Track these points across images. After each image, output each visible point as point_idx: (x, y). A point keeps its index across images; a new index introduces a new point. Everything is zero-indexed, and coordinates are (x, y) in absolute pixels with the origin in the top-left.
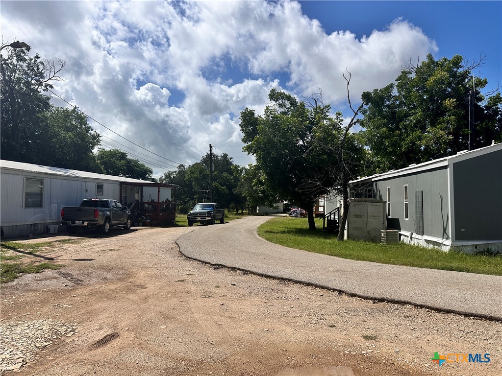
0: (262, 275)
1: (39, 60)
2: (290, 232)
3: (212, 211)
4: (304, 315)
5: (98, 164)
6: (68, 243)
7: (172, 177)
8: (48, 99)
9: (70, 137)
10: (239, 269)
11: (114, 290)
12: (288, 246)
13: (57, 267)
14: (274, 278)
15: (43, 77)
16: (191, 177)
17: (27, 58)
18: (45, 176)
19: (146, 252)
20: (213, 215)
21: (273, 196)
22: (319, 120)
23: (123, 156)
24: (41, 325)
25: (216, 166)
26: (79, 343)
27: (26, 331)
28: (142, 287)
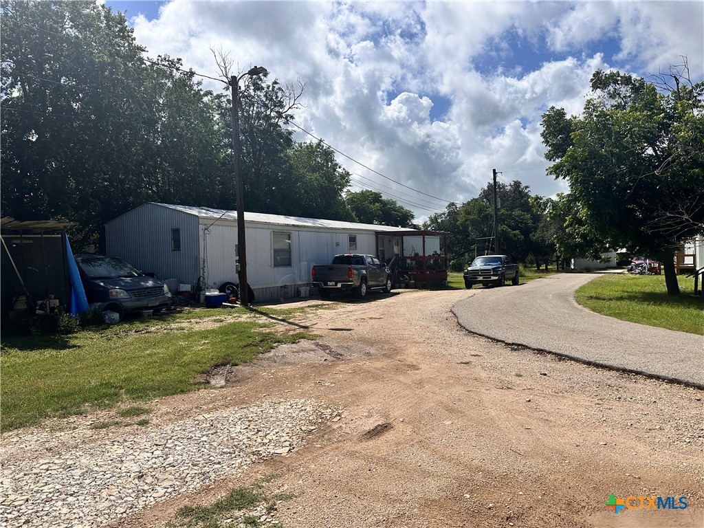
0: (589, 364)
1: (277, 86)
2: (632, 297)
3: (499, 268)
4: (667, 428)
5: (348, 210)
6: (321, 309)
7: (439, 221)
8: (290, 133)
9: (316, 180)
10: (550, 352)
11: (380, 369)
12: (631, 321)
13: (313, 338)
14: (610, 368)
15: (282, 106)
16: (467, 220)
17: (264, 85)
18: (292, 228)
19: (414, 322)
20: (502, 274)
21: (601, 243)
22: (683, 111)
23: (376, 197)
24: (304, 404)
25: (503, 201)
26: (347, 431)
27: (289, 411)
28: (414, 367)
